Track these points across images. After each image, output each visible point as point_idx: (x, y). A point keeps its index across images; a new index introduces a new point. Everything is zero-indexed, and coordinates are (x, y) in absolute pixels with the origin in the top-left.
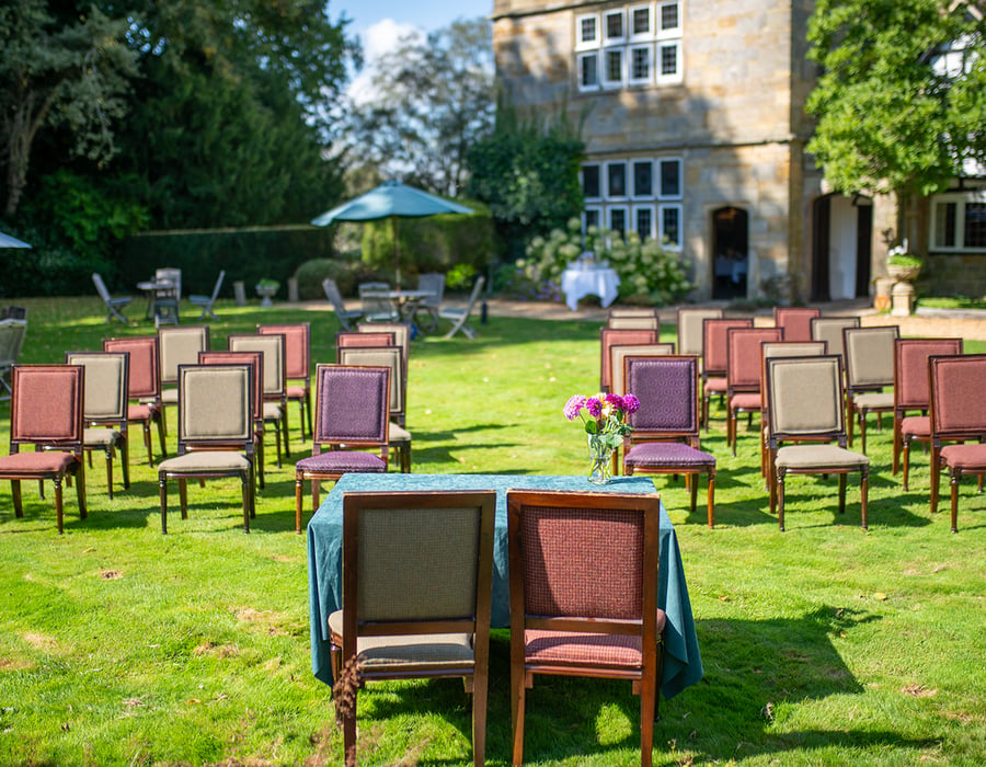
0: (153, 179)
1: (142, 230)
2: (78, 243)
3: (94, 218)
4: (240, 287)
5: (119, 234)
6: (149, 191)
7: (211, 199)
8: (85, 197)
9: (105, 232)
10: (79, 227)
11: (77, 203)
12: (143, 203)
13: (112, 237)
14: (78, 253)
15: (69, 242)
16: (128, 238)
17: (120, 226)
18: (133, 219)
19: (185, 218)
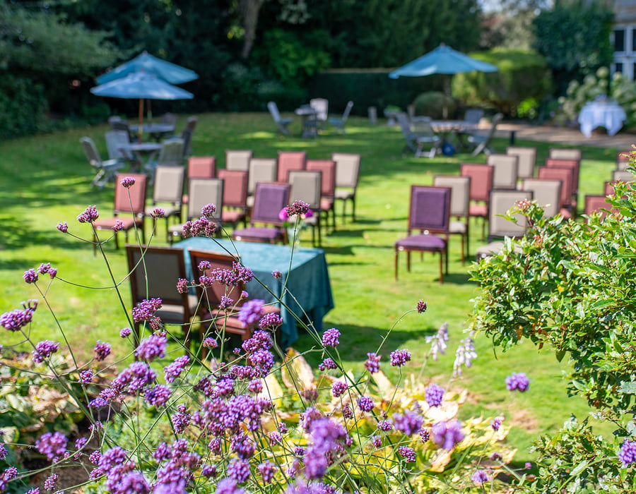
0: (334, 33)
1: (325, 68)
2: (284, 77)
3: (294, 61)
4: (372, 111)
5: (310, 72)
6: (331, 42)
7: (371, 48)
8: (290, 47)
9: (301, 70)
10: (285, 67)
11: (283, 51)
12: (326, 50)
13: (305, 74)
14: (284, 84)
15: (278, 76)
16: (316, 74)
17: (310, 66)
18: (319, 62)
19: (354, 61)
